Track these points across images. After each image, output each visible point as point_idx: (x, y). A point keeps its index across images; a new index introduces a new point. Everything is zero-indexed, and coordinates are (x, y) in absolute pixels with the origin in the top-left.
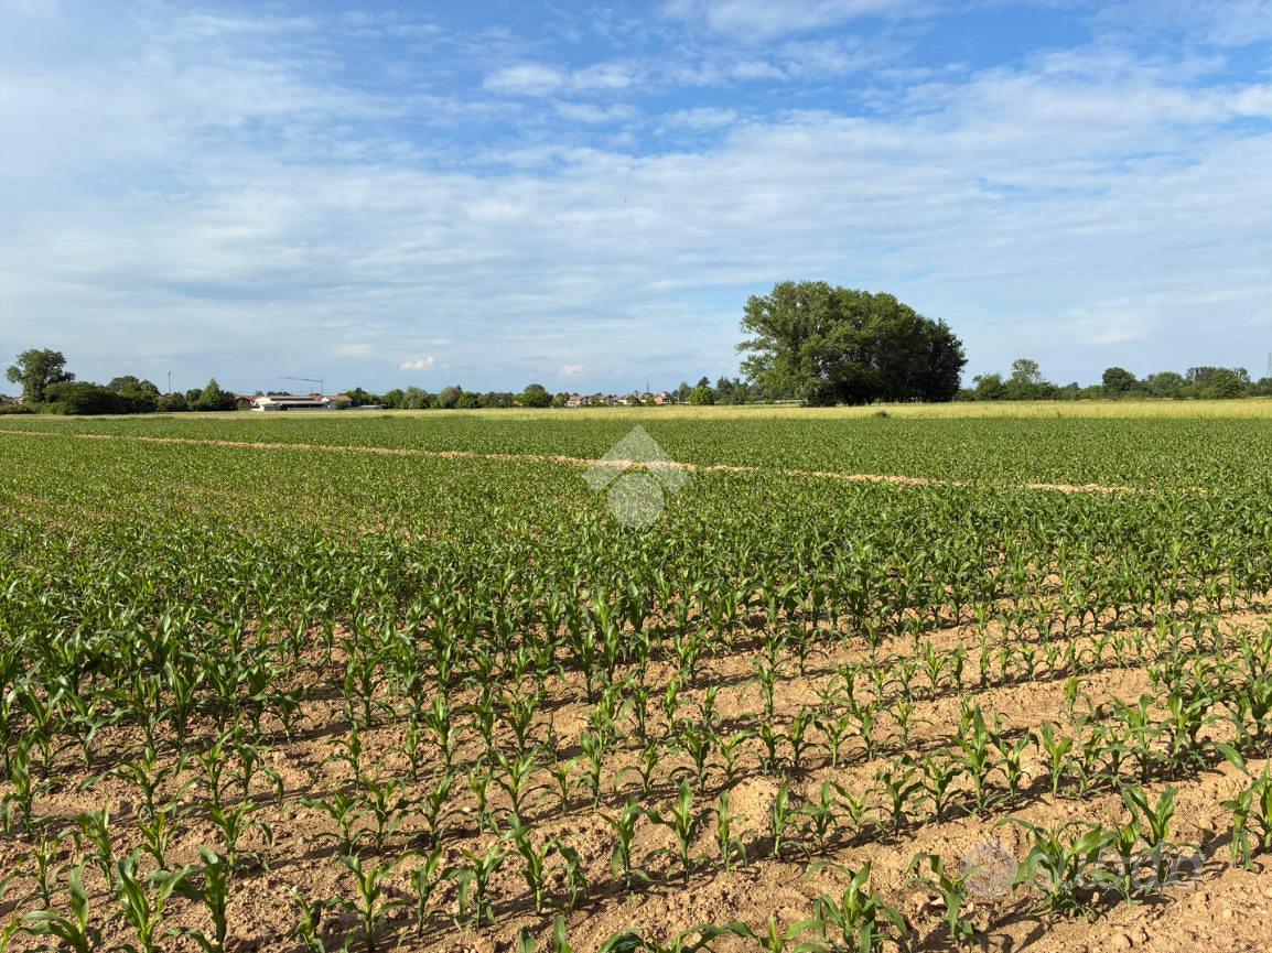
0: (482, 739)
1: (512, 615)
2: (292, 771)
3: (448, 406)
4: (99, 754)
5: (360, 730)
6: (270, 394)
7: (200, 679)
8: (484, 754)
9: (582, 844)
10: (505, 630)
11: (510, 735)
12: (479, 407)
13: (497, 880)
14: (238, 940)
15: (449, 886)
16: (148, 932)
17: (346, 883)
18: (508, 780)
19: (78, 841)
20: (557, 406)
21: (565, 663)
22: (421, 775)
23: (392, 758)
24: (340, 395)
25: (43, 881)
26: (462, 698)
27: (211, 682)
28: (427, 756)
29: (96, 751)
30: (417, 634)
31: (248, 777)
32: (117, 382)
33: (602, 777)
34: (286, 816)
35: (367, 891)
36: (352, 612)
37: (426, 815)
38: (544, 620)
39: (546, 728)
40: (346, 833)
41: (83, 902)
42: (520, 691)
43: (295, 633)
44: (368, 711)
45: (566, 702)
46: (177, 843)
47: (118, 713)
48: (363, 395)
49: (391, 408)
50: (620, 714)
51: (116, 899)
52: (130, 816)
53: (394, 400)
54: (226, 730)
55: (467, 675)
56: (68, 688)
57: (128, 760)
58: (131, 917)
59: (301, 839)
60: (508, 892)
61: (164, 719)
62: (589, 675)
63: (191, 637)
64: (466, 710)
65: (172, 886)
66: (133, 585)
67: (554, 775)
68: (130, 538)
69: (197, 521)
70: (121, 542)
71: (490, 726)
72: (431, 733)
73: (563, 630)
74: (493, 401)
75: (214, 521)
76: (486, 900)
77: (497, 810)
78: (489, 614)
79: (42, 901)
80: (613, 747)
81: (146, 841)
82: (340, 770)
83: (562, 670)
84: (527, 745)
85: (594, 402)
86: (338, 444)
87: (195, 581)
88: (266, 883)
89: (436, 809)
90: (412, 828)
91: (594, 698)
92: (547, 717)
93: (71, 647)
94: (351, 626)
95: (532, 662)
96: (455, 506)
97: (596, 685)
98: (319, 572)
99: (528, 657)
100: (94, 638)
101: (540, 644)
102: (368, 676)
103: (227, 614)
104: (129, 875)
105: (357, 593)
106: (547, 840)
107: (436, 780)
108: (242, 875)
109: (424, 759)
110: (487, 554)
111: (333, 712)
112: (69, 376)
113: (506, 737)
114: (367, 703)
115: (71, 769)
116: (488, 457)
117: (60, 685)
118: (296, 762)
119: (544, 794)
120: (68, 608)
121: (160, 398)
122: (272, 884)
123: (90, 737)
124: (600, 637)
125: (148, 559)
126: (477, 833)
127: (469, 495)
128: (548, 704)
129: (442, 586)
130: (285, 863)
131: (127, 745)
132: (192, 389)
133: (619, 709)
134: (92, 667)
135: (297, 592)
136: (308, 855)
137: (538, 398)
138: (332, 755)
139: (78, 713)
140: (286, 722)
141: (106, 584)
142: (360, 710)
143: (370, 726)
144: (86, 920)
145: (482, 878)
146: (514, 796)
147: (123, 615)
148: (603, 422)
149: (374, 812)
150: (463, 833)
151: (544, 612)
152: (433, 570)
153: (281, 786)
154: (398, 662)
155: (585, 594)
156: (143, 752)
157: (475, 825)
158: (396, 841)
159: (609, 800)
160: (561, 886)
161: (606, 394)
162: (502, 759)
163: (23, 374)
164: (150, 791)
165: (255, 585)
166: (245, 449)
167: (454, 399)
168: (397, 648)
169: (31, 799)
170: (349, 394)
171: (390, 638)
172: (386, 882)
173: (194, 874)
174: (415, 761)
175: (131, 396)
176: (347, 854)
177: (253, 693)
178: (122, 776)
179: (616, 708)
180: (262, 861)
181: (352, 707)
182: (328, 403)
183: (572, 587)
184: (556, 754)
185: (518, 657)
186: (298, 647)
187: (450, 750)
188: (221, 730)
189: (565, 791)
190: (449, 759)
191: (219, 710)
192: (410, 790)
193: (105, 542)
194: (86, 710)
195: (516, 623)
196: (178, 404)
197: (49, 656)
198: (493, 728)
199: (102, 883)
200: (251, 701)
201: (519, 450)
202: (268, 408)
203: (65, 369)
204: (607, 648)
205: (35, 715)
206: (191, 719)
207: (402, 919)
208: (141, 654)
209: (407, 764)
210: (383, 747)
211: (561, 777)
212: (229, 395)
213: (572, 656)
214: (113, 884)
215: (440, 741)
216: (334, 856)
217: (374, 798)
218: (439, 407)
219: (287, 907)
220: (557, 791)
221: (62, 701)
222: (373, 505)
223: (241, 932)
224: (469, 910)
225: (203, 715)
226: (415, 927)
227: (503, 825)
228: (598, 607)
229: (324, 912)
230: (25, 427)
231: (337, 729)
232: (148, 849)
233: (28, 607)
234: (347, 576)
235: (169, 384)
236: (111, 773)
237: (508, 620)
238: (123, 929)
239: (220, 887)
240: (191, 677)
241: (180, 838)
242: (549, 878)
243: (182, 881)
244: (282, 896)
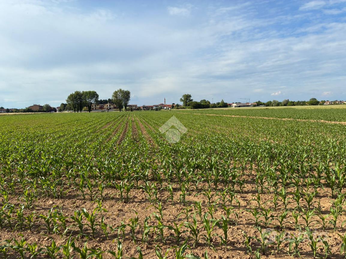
0: (296, 203)
1: (306, 168)
2: (242, 201)
3: (285, 105)
4: (198, 188)
5: (260, 193)
6: (236, 103)
7: (220, 174)
8: (297, 207)
9: (331, 242)
10: (303, 172)
11: (306, 203)
12: (295, 105)
13: (301, 245)
14: (230, 241)
15: (286, 242)
16: (210, 233)
17: (257, 234)
18: (305, 216)
19: (195, 208)
20: (321, 105)
21: (324, 185)
22: (277, 209)
23: (269, 203)
24: (254, 103)
25: (187, 215)
26: (289, 190)
27: (223, 175)
28: (279, 204)
29: (198, 187)
30: (276, 169)
31: (232, 200)
32: (202, 101)
33: (337, 222)
34: (241, 212)
35: (263, 237)
36: (258, 161)
37: (279, 221)
38: (317, 170)
39: (317, 203)
40: (257, 220)
41: (196, 222)
42: (309, 191)
43: (243, 165)
44: (262, 189)
45: (324, 196)
46: (215, 213)
47: (203, 179)
48: (260, 103)
49: (268, 106)
50: (344, 204)
51: (202, 223)
52: (205, 204)
53: (268, 104)
54: (226, 188)
55: (291, 183)
56: (192, 172)
57: (205, 191)
58: (205, 228)
59: (244, 219)
60: (304, 249)
61: (213, 182)
62: (333, 189)
63: (218, 163)
64: (291, 193)
65: (215, 223)
66: (205, 149)
67: (320, 218)
68: (204, 138)
69: (219, 135)
70: (203, 139)
71: (299, 200)
72: (280, 198)
73: (323, 174)
74: (299, 103)
75: (223, 135)
76: (298, 250)
77: (301, 225)
78: (298, 166)
79: (187, 220)
80: (341, 213)
81: (209, 211)
82: (254, 204)
83: (323, 187)
84: (311, 207)
85: (335, 103)
86: (253, 116)
87: (219, 149)
88: (236, 228)
89: (282, 220)
90: (275, 224)
91: (334, 197)
92: (318, 200)
93: (193, 162)
94: (258, 165)
95: (312, 183)
96: (287, 134)
97: (335, 193)
98: (249, 150)
99: (311, 181)
100: (197, 161)
101: (315, 177)
102: (262, 179)
103: (226, 158)
104: (206, 218)
105: (259, 156)
106: (318, 237)
107: (281, 212)
108: (230, 224)
109: (278, 205)
110: (297, 149)
111: (253, 188)
112: (192, 100)
113: (304, 203)
114: (262, 186)
115: (193, 191)
116: (297, 120)
117: (191, 171)
118: (243, 199)
119: (317, 223)
120: (192, 153)
121: (211, 105)
122: (238, 229)
123: (197, 184)
124: (337, 178)
125: (208, 143)
126: (294, 230)
127: (292, 131)
128: (317, 196)
129: (283, 157)
130: (241, 224)
131: (204, 187)
132: (218, 102)
133: (343, 202)
134: (197, 168)
135: (243, 155)
136: (246, 224)
137: (314, 102)
138: (252, 199)
139: (194, 178)
140: (240, 188)
141: (200, 148)
142: (260, 188)
143: (262, 193)
144: (196, 226)
145: (297, 243)
146: (307, 222)
147: (203, 156)
148: (338, 109)
149: (264, 216)
150: (290, 229)
151: (317, 168)
152: (280, 152)
153: (239, 204)
154: (271, 176)
155: (331, 164)
156: (208, 189)
157: (294, 227)
158: (270, 226)
159: (339, 229)
160: (322, 252)
161: (339, 100)
162: (303, 210)
163: (183, 100)
164: (210, 200)
165: (233, 152)
166: (230, 117)
167: (287, 103)
168: (270, 173)
169: (185, 196)
170: (256, 103)
171: (268, 170)
172: (268, 237)
173: (220, 221)
174: (275, 205)
175: (204, 104)
176: (257, 226)
177: (233, 179)
178: (204, 194)
179: (343, 201)
180: (235, 222)
181: (258, 187)
182: (251, 105)
183: (327, 161)
184: (320, 212)
185: (308, 180)
186: (244, 169)
187: (286, 204)
188: (225, 187)
189: (324, 224)
190: (286, 206)
191: (225, 182)
192: (274, 213)
193: (199, 139)
194: (196, 177)
195: (307, 170)
196: (214, 106)
197: (189, 164)
198: (300, 200)
199: (199, 219)
200: (232, 181)
201: (308, 118)
202: (235, 107)
203: (191, 98)
204: (339, 182)
205: (186, 177)
206: (218, 184)
207: (272, 248)
208: (207, 166)
209: (273, 205)
210: (266, 199)
211: (323, 219)
212: (226, 103)
213: (326, 182)
214: (201, 220)
215: (283, 200)
216: (253, 226)
217: (265, 213)
218: (282, 106)
219: (241, 236)
220: (321, 223)
221: (191, 174)
222: (263, 133)
223: (230, 239)
224: (292, 251)
225: (221, 183)
226: (276, 251)
227: (303, 229)
228: (336, 169)
229: (251, 240)
230: (183, 112)
231: (254, 192)
232: (209, 213)
233: (184, 152)
234: (256, 151)
235: (213, 101)
236: (201, 193)
237: (304, 169)
238: (204, 231)
239: (226, 226)
240: (218, 173)
241: (216, 212)
242: (318, 249)
243: (217, 222)
244: (240, 233)
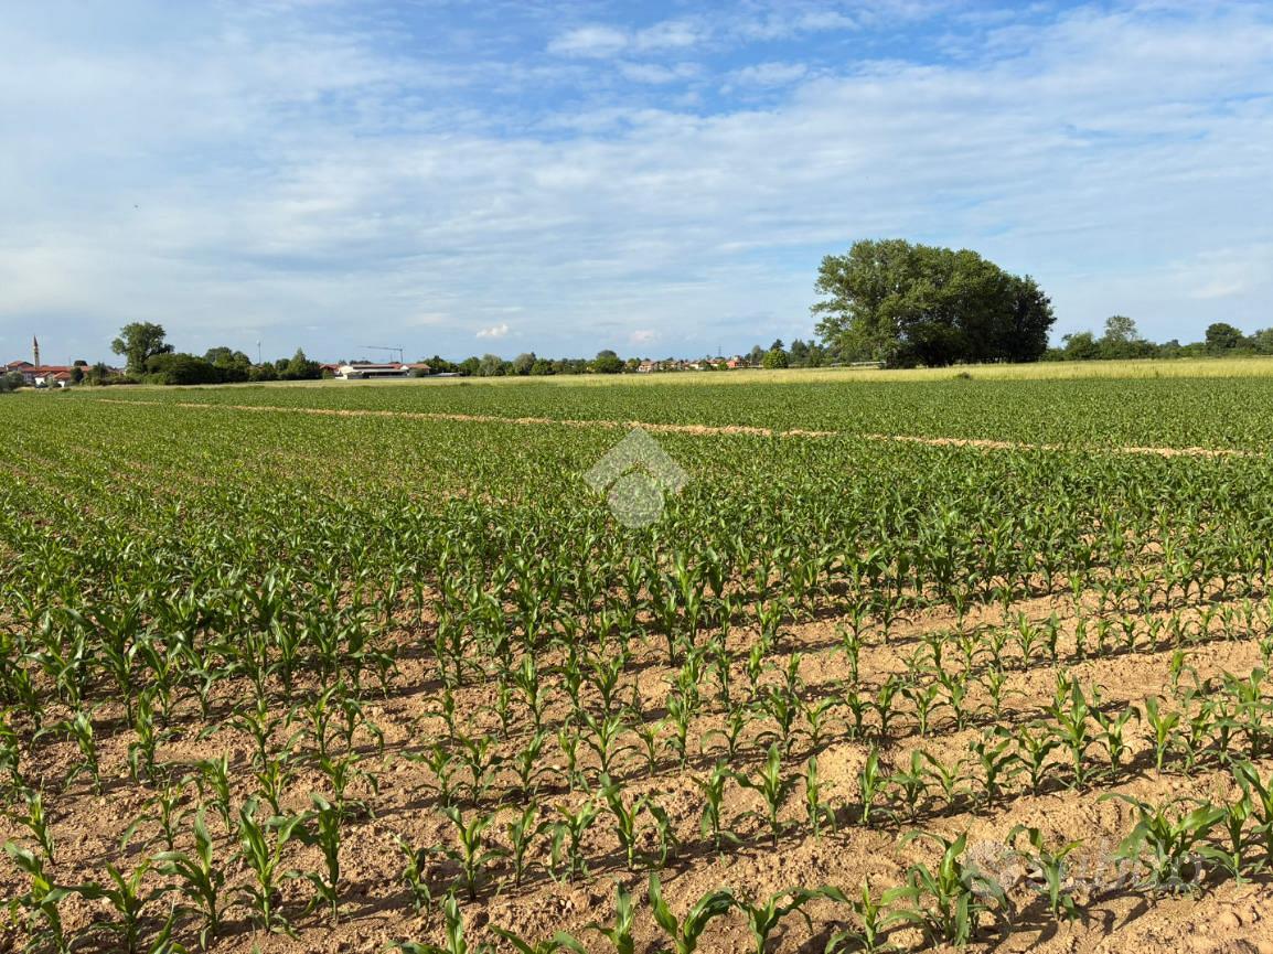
0: (569, 699)
1: (595, 579)
2: (391, 725)
3: (524, 372)
4: (213, 705)
5: (454, 688)
6: (352, 363)
7: (304, 636)
8: (570, 714)
9: (671, 804)
10: (587, 593)
11: (596, 695)
12: (553, 373)
13: (588, 836)
14: (349, 883)
15: (543, 839)
16: (268, 873)
17: (446, 833)
18: (596, 740)
19: (201, 789)
20: (628, 371)
21: (647, 626)
22: (511, 733)
23: (483, 716)
24: (419, 363)
25: (167, 825)
26: (547, 659)
27: (314, 639)
28: (517, 714)
29: (210, 703)
30: (503, 596)
31: (352, 730)
32: (212, 353)
33: (688, 739)
34: (387, 768)
35: (468, 840)
36: (440, 574)
37: (519, 772)
38: (625, 583)
39: (630, 689)
40: (445, 785)
41: (207, 844)
42: (604, 653)
43: (388, 594)
44: (459, 671)
45: (648, 665)
46: (289, 790)
47: (231, 667)
48: (440, 363)
49: (469, 375)
50: (704, 679)
51: (235, 841)
52: (244, 763)
53: (469, 368)
54: (328, 685)
55: (552, 637)
56: (183, 643)
57: (241, 711)
58: (249, 859)
59: (401, 791)
60: (600, 848)
61: (271, 673)
62: (671, 639)
63: (293, 596)
64: (552, 671)
65: (289, 831)
66: (237, 546)
67: (641, 736)
68: (232, 502)
69: (291, 486)
70: (226, 508)
71: (577, 687)
72: (520, 692)
73: (643, 594)
74: (566, 367)
75: (306, 487)
76: (579, 855)
77: (588, 769)
78: (572, 577)
79: (166, 843)
80: (697, 711)
81: (261, 787)
82: (434, 727)
83: (644, 634)
84: (612, 706)
85: (666, 367)
86: (419, 411)
87: (293, 543)
88: (372, 829)
89: (529, 766)
90: (505, 783)
91: (677, 661)
92: (631, 680)
93: (186, 605)
94: (441, 587)
95: (615, 625)
96: (534, 471)
97: (678, 649)
98: (407, 535)
99: (612, 620)
100: (205, 597)
101: (622, 607)
102: (459, 637)
103: (323, 575)
104: (250, 819)
105: (445, 555)
106: (636, 798)
107: (525, 738)
108: (349, 822)
109: (514, 718)
110: (567, 519)
111: (426, 671)
112: (168, 348)
113: (591, 698)
114: (458, 663)
115: (188, 719)
116: (563, 423)
117: (178, 640)
118: (393, 717)
119: (632, 755)
120: (180, 568)
121: (251, 368)
122: (378, 831)
123: (206, 689)
124: (681, 602)
125: (249, 522)
126: (567, 790)
127: (547, 460)
128: (631, 666)
129: (524, 550)
130: (389, 812)
131: (239, 697)
132: (280, 358)
133: (702, 674)
134: (204, 624)
135: (387, 555)
136: (409, 806)
137: (610, 364)
138: (426, 711)
139: (195, 666)
140: (382, 678)
141: (213, 545)
142: (452, 669)
143: (461, 684)
144: (210, 860)
145: (575, 833)
146: (603, 757)
147: (230, 574)
148: (675, 387)
149: (469, 766)
150: (553, 790)
151: (626, 576)
152: (515, 534)
153: (381, 738)
154: (487, 622)
155: (663, 558)
156: (256, 704)
157: (566, 782)
158: (491, 794)
159: (695, 762)
160: (651, 844)
161: (677, 359)
162: (591, 719)
163: (127, 346)
164: (263, 741)
165: (348, 547)
166: (331, 417)
167: (529, 366)
168: (485, 609)
169: (153, 748)
170: (428, 363)
171: (478, 599)
172: (485, 834)
173: (306, 820)
174: (505, 719)
175: (226, 366)
176: (446, 807)
177: (352, 650)
178: (237, 725)
179: (699, 672)
180: (368, 809)
181: (444, 667)
182: (408, 371)
183: (651, 552)
184: (642, 716)
185: (602, 620)
186: (392, 606)
187: (538, 709)
188: (324, 684)
189: (652, 753)
190: (538, 718)
191: (323, 665)
192: (501, 747)
193: (210, 506)
194: (202, 663)
195: (598, 586)
196: (268, 373)
197: (166, 613)
198: (579, 690)
199: (222, 827)
200: (350, 659)
201: (593, 416)
202: (350, 376)
203: (165, 341)
204: (688, 612)
205: (155, 668)
206: (296, 674)
207: (500, 869)
208: (248, 611)
209: (498, 722)
210: (474, 705)
211: (649, 739)
212: (315, 365)
213: (653, 619)
214: (231, 828)
215: (528, 699)
216: (434, 807)
217: (470, 754)
218: (513, 374)
219: (393, 854)
220: (643, 752)
221: (179, 654)
222: (456, 470)
223: (352, 876)
224: (563, 863)
225: (307, 671)
226: (513, 877)
227: (594, 783)
228: (678, 572)
229: (427, 858)
230: (129, 396)
231: (430, 687)
232: (264, 795)
233: (144, 567)
234: (434, 539)
235: (261, 354)
236: (227, 723)
237: (590, 584)
238: (242, 870)
239: (333, 830)
240: (295, 634)
241: (291, 785)
242: (640, 836)
243: (297, 826)
244: (387, 843)
